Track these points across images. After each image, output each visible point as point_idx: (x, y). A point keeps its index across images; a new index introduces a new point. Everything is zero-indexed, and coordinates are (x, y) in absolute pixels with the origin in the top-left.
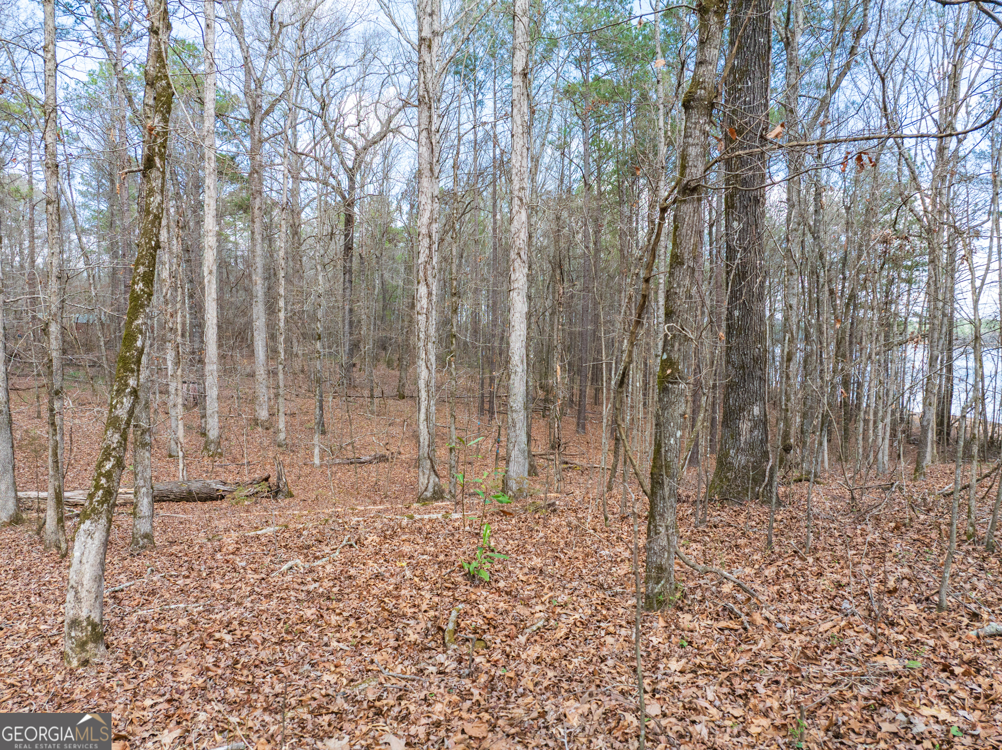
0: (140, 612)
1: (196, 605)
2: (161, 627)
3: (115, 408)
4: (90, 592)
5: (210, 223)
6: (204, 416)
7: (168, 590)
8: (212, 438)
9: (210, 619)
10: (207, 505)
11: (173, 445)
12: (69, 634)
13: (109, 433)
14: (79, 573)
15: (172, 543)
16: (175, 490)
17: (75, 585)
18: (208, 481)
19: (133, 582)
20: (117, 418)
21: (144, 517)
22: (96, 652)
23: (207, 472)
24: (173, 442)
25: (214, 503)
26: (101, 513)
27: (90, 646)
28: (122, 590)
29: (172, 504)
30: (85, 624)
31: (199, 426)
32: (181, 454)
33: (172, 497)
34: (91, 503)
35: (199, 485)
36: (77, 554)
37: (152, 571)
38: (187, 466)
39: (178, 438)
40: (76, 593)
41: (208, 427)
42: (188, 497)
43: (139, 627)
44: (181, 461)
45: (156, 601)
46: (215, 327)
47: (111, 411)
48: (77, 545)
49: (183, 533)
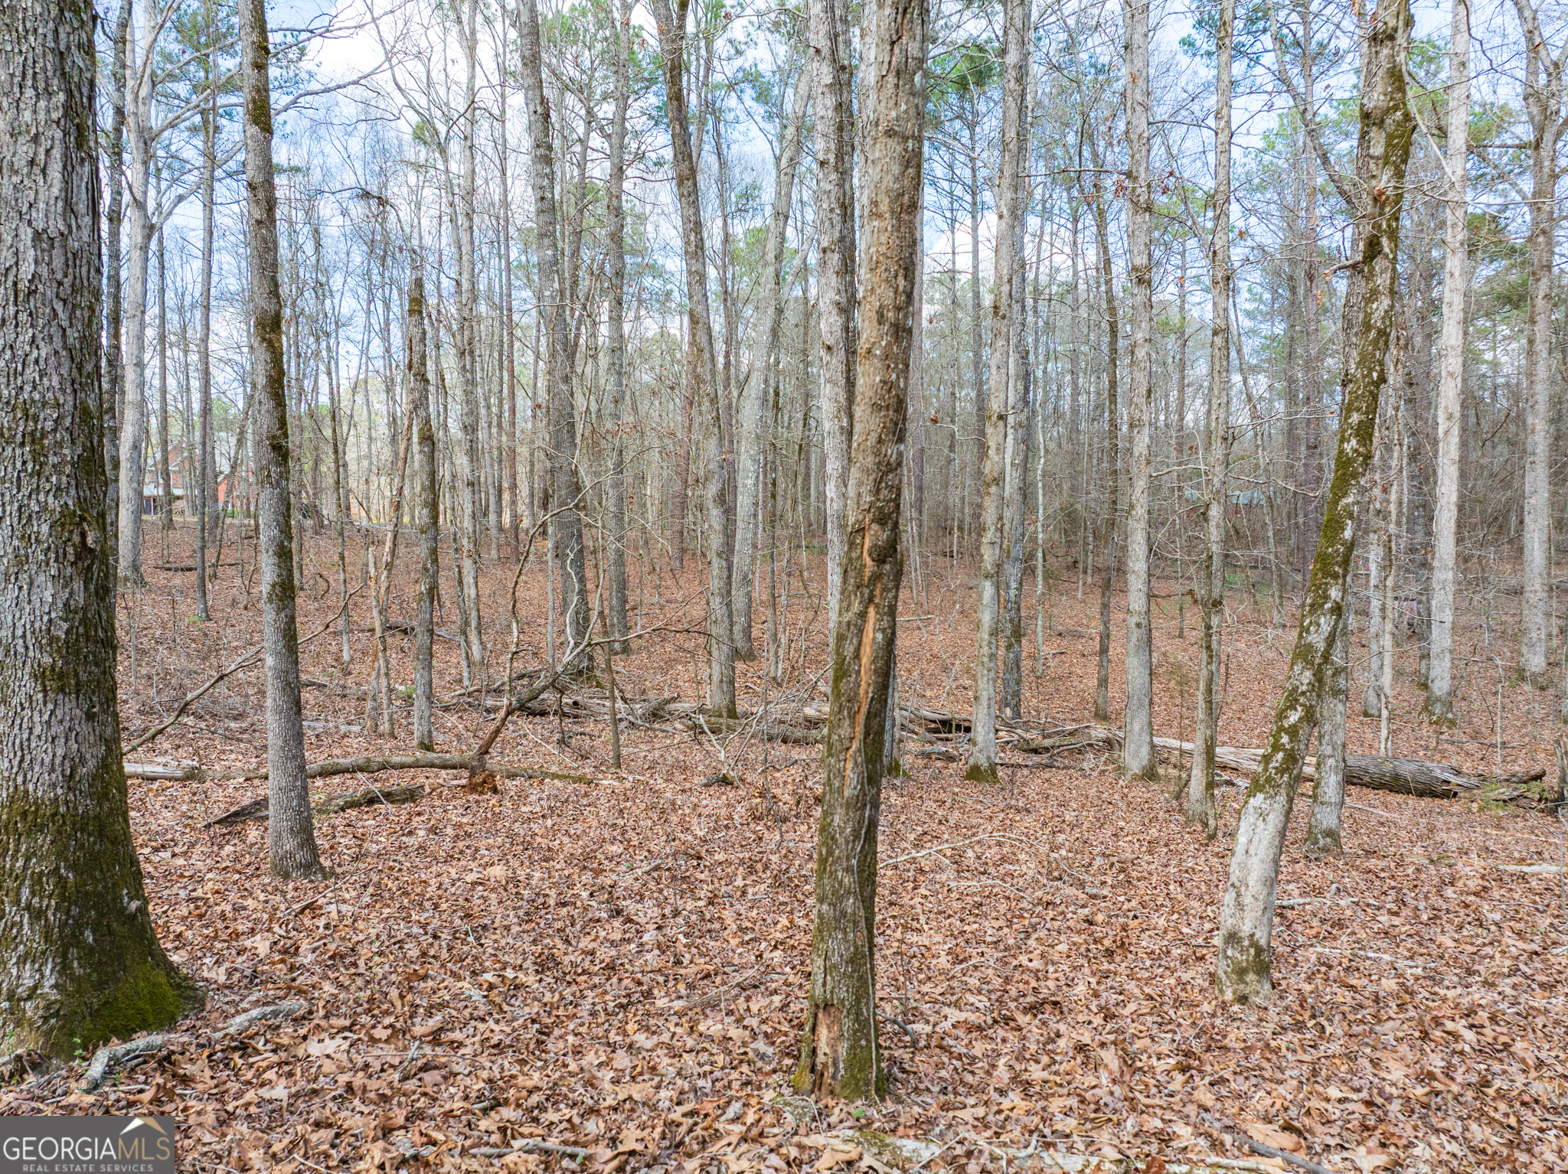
0: (1319, 949)
1: (1410, 963)
2: (1354, 982)
3: (1308, 631)
4: (1256, 899)
5: (1451, 334)
6: (1426, 656)
7: (1364, 927)
8: (1438, 693)
9: (1435, 994)
10: (1425, 803)
11: (1372, 698)
12: (1225, 951)
13: (1297, 669)
14: (1243, 867)
15: (1370, 853)
16: (1372, 769)
17: (1237, 884)
18: (1429, 764)
19: (1308, 900)
20: (1310, 647)
21: (1329, 804)
22: (1260, 991)
23: (1427, 748)
24: (1371, 693)
25: (1437, 801)
26: (1279, 786)
27: (1251, 977)
28: (1293, 908)
29: (1365, 790)
30: (1246, 943)
31: (1417, 672)
32: (1385, 713)
33: (1367, 779)
34: (1266, 770)
35: (1413, 767)
36: (1242, 839)
37: (1338, 889)
38: (1393, 732)
39: (1381, 688)
40: (1238, 895)
41: (1433, 675)
42: (1395, 785)
43: (1319, 971)
44: (1384, 724)
45: (1344, 938)
46: (1454, 510)
47: (1300, 636)
48: (1244, 826)
49: (1386, 842)
